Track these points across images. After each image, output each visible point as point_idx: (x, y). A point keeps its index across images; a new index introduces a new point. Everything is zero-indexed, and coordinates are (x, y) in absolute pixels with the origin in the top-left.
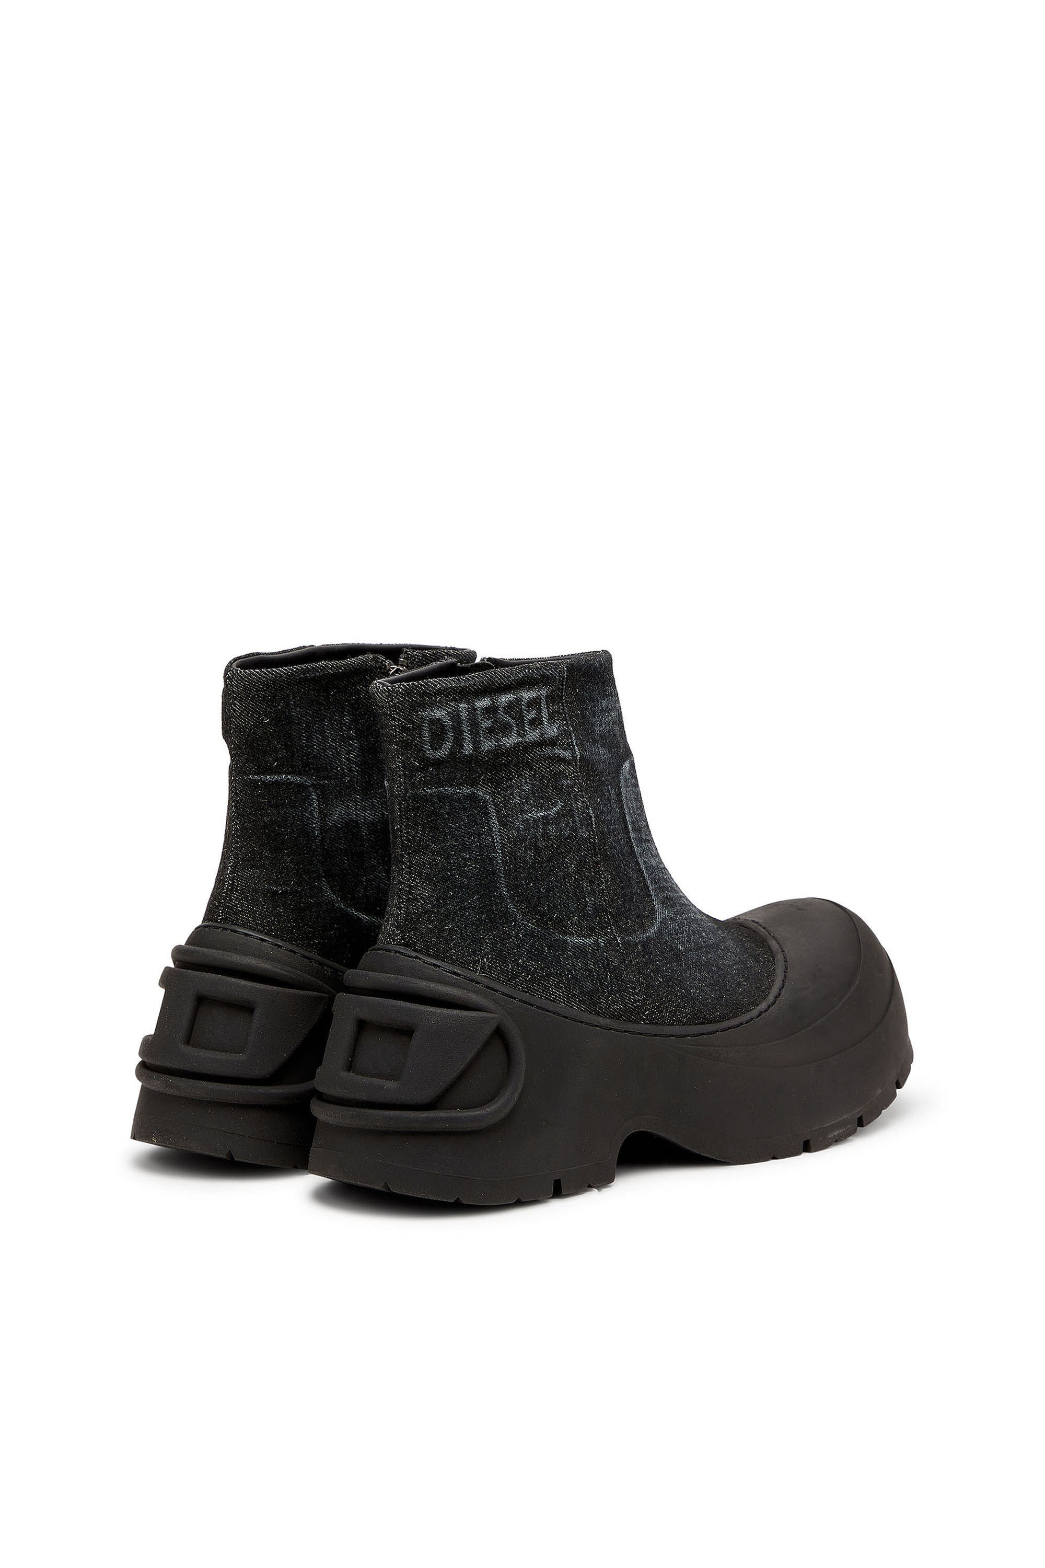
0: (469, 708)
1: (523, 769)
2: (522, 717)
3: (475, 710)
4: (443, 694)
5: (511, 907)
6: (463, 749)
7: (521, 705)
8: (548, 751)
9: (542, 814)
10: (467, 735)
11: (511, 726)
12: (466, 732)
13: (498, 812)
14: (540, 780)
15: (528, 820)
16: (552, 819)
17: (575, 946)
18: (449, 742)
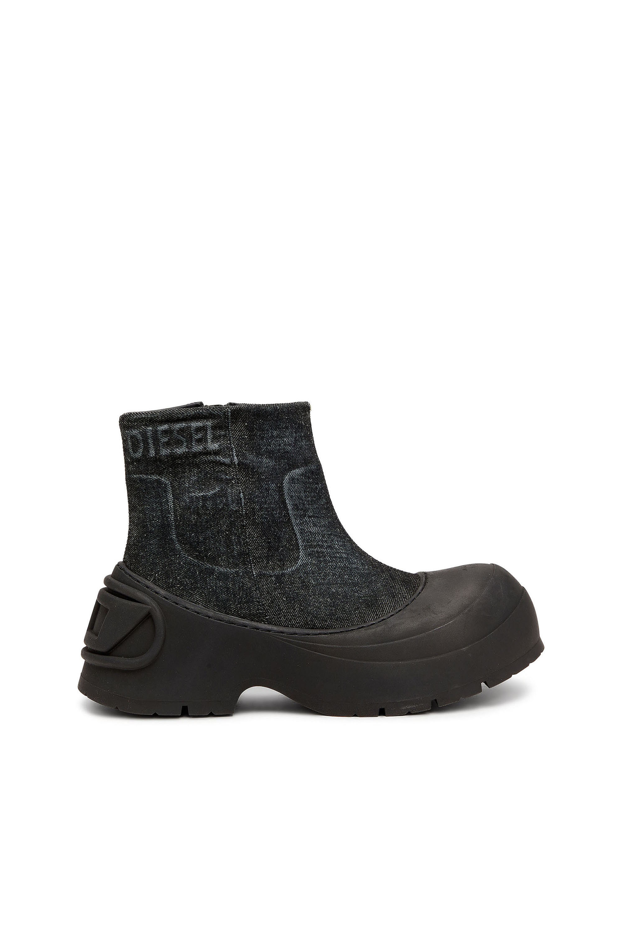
0: (153, 430)
1: (193, 467)
2: (191, 437)
3: (157, 431)
4: (139, 421)
5: (178, 546)
6: (149, 453)
7: (190, 430)
8: (211, 458)
9: (202, 494)
10: (151, 445)
11: (182, 442)
12: (150, 444)
13: (173, 491)
14: (205, 474)
15: (192, 497)
16: (209, 498)
17: (220, 573)
18: (141, 449)
